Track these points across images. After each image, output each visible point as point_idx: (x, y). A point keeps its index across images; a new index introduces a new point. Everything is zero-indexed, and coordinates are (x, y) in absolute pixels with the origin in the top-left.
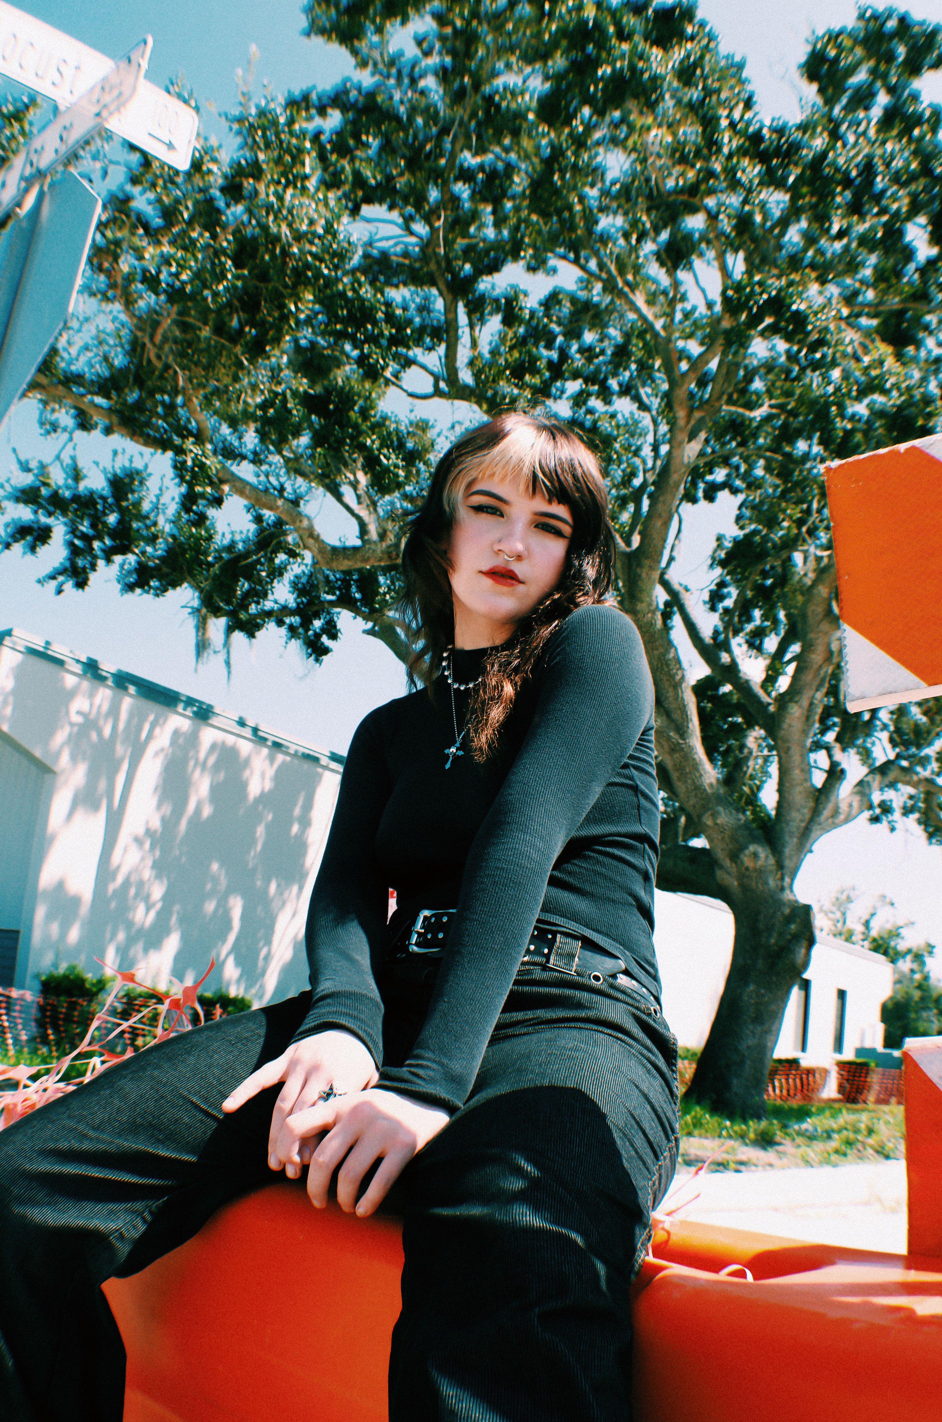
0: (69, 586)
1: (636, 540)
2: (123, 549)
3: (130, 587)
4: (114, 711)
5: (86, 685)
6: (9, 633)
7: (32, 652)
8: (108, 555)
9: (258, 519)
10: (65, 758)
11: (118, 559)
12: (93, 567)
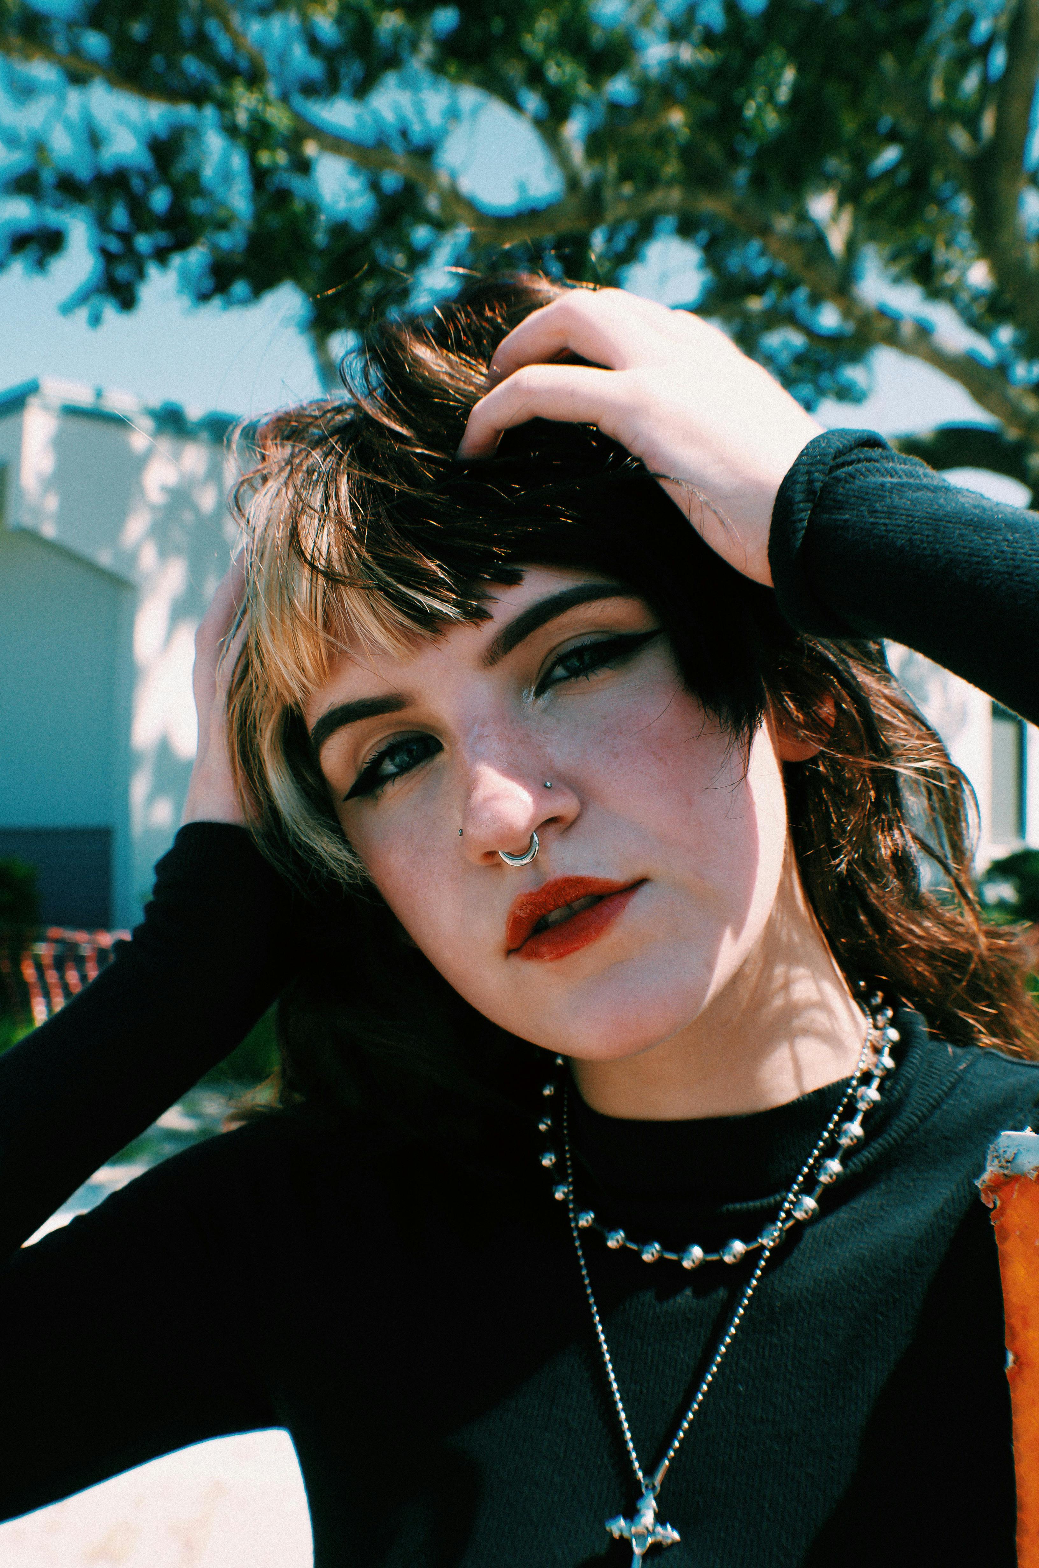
0: (110, 312)
1: (988, 123)
2: (182, 244)
3: (204, 297)
4: (215, 473)
5: (165, 445)
6: (32, 389)
7: (72, 412)
8: (162, 256)
9: (374, 186)
10: (148, 557)
11: (177, 260)
12: (141, 274)
